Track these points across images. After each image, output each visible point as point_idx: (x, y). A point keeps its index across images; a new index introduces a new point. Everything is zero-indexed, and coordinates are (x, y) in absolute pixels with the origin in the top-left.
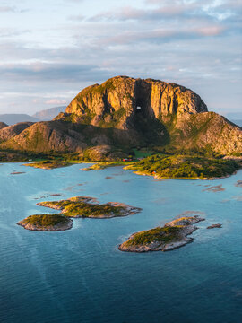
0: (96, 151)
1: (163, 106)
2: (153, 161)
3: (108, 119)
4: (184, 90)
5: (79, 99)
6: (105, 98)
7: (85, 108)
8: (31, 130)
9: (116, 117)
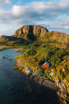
1: (37, 31)
4: (42, 27)
6: (22, 30)
7: (17, 33)
9: (24, 34)
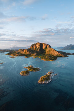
0: (34, 54)
1: (45, 47)
2: (43, 57)
3: (36, 49)
4: (48, 45)
5: (32, 46)
6: (36, 46)
7: (33, 47)
8: (25, 51)
9: (38, 49)
